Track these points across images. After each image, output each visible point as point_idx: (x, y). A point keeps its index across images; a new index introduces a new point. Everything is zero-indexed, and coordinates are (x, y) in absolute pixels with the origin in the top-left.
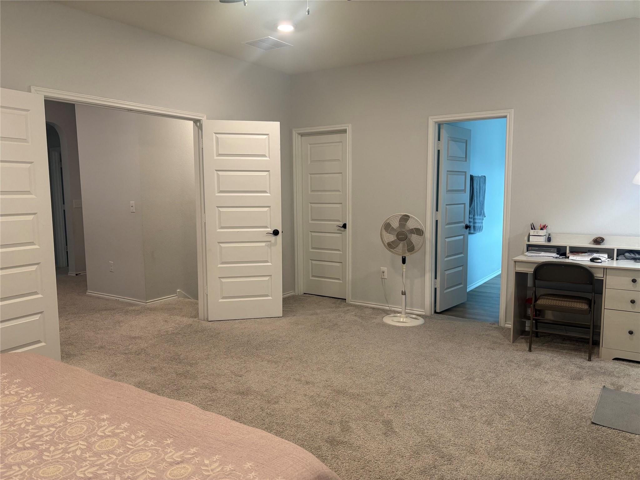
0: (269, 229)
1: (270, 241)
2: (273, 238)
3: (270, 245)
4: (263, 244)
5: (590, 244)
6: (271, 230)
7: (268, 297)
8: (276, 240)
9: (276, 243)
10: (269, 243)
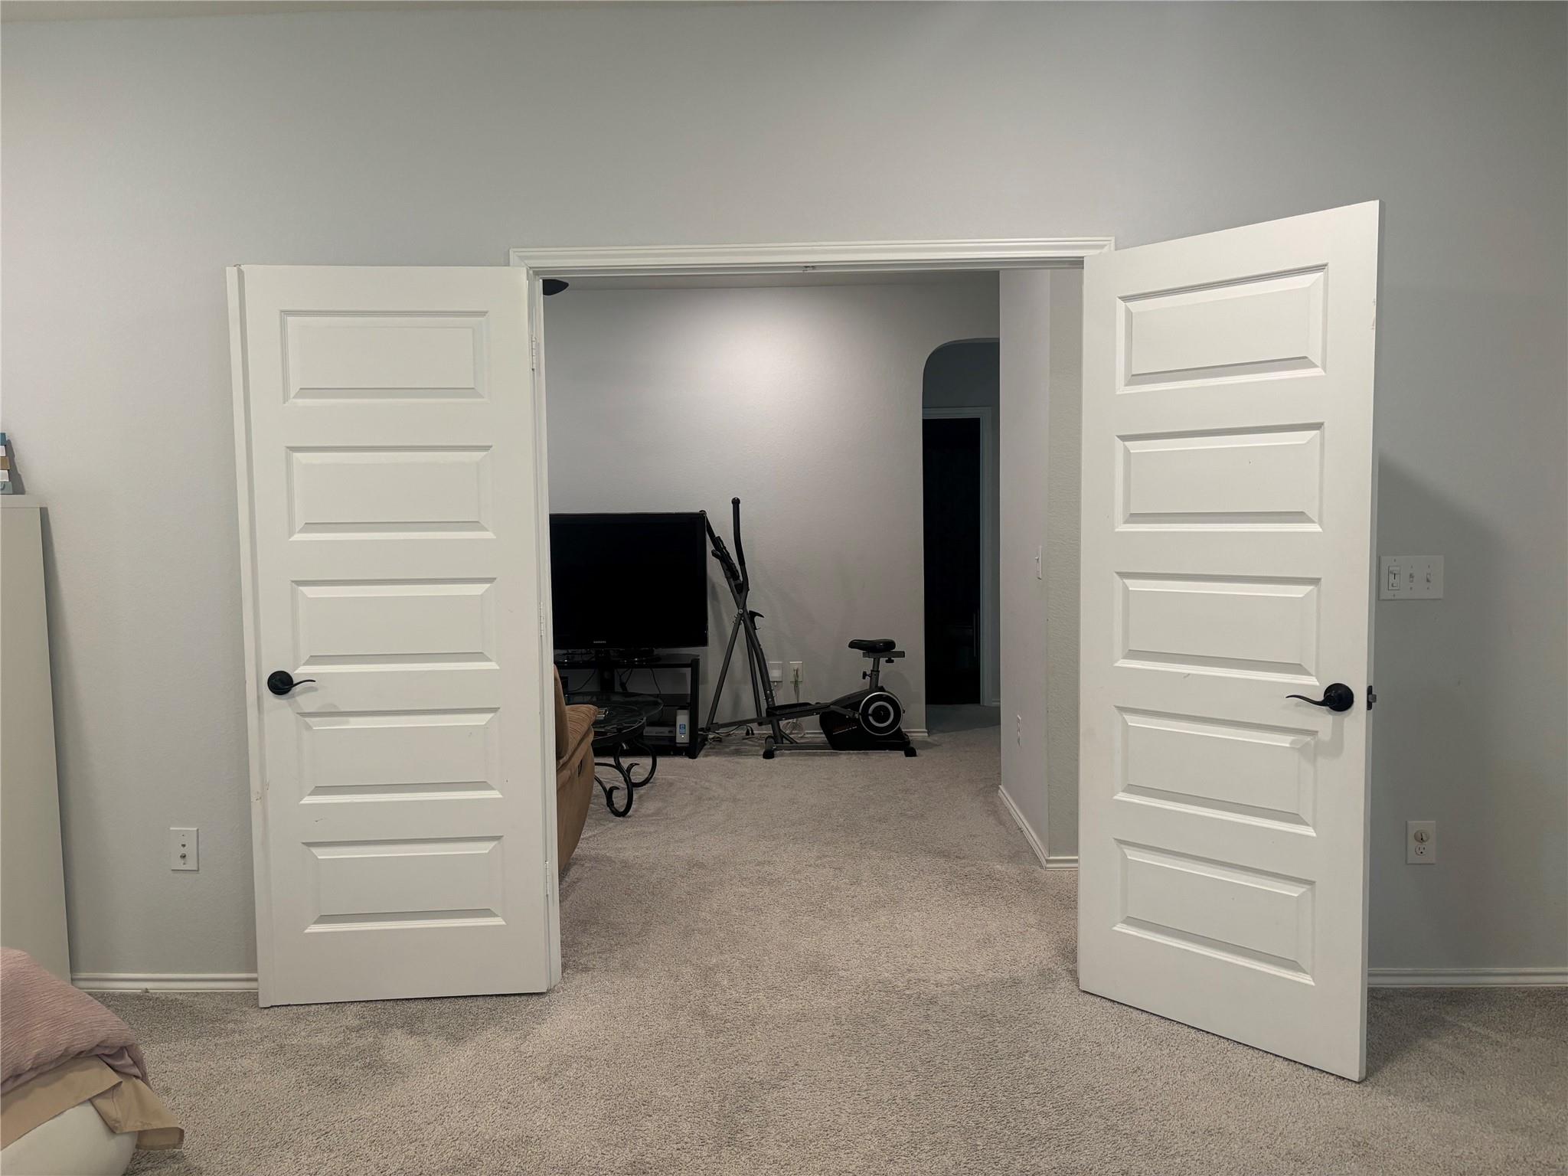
1: (1313, 733)
3: (1313, 749)
4: (1284, 741)
6: (1315, 685)
7: (1300, 975)
8: (1338, 733)
10: (1308, 739)
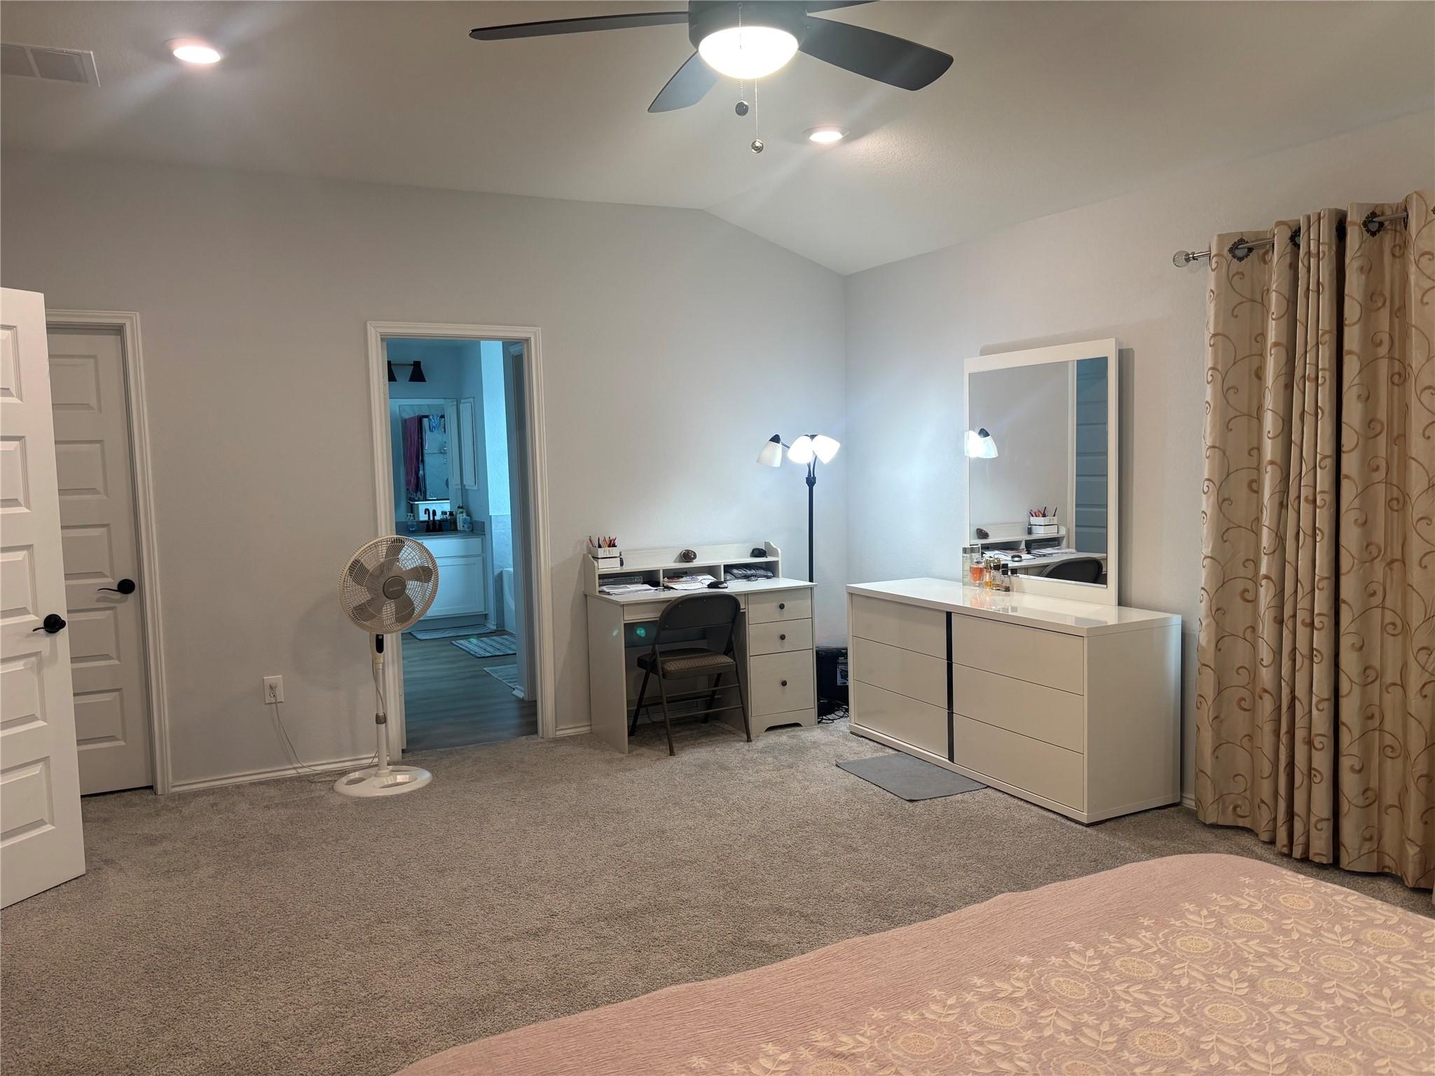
0: (32, 617)
1: (38, 653)
2: (44, 642)
3: (40, 662)
4: (20, 665)
5: (675, 562)
6: (38, 620)
7: (44, 827)
8: (54, 646)
9: (54, 657)
10: (33, 659)
